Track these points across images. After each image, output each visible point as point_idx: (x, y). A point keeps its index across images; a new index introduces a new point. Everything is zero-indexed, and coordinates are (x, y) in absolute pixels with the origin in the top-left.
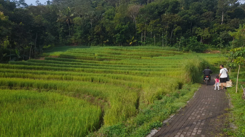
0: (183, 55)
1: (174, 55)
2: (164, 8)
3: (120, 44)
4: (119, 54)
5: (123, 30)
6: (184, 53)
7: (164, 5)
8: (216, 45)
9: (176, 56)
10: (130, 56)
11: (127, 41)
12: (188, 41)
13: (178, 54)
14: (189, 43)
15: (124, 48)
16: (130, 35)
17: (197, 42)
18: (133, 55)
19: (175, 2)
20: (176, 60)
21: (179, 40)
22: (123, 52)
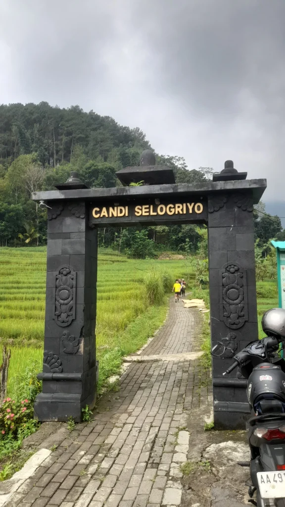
0: (127, 263)
1: (112, 262)
2: (90, 177)
3: (3, 242)
4: (8, 263)
5: (11, 214)
6: (129, 260)
7: (90, 172)
8: (177, 246)
9: (116, 266)
10: (30, 267)
11: (21, 236)
12: (134, 238)
13: (118, 261)
14: (136, 242)
15: (15, 251)
16: (26, 224)
17: (148, 240)
18: (36, 264)
19: (109, 169)
20: (117, 272)
21: (117, 237)
22: (13, 260)
